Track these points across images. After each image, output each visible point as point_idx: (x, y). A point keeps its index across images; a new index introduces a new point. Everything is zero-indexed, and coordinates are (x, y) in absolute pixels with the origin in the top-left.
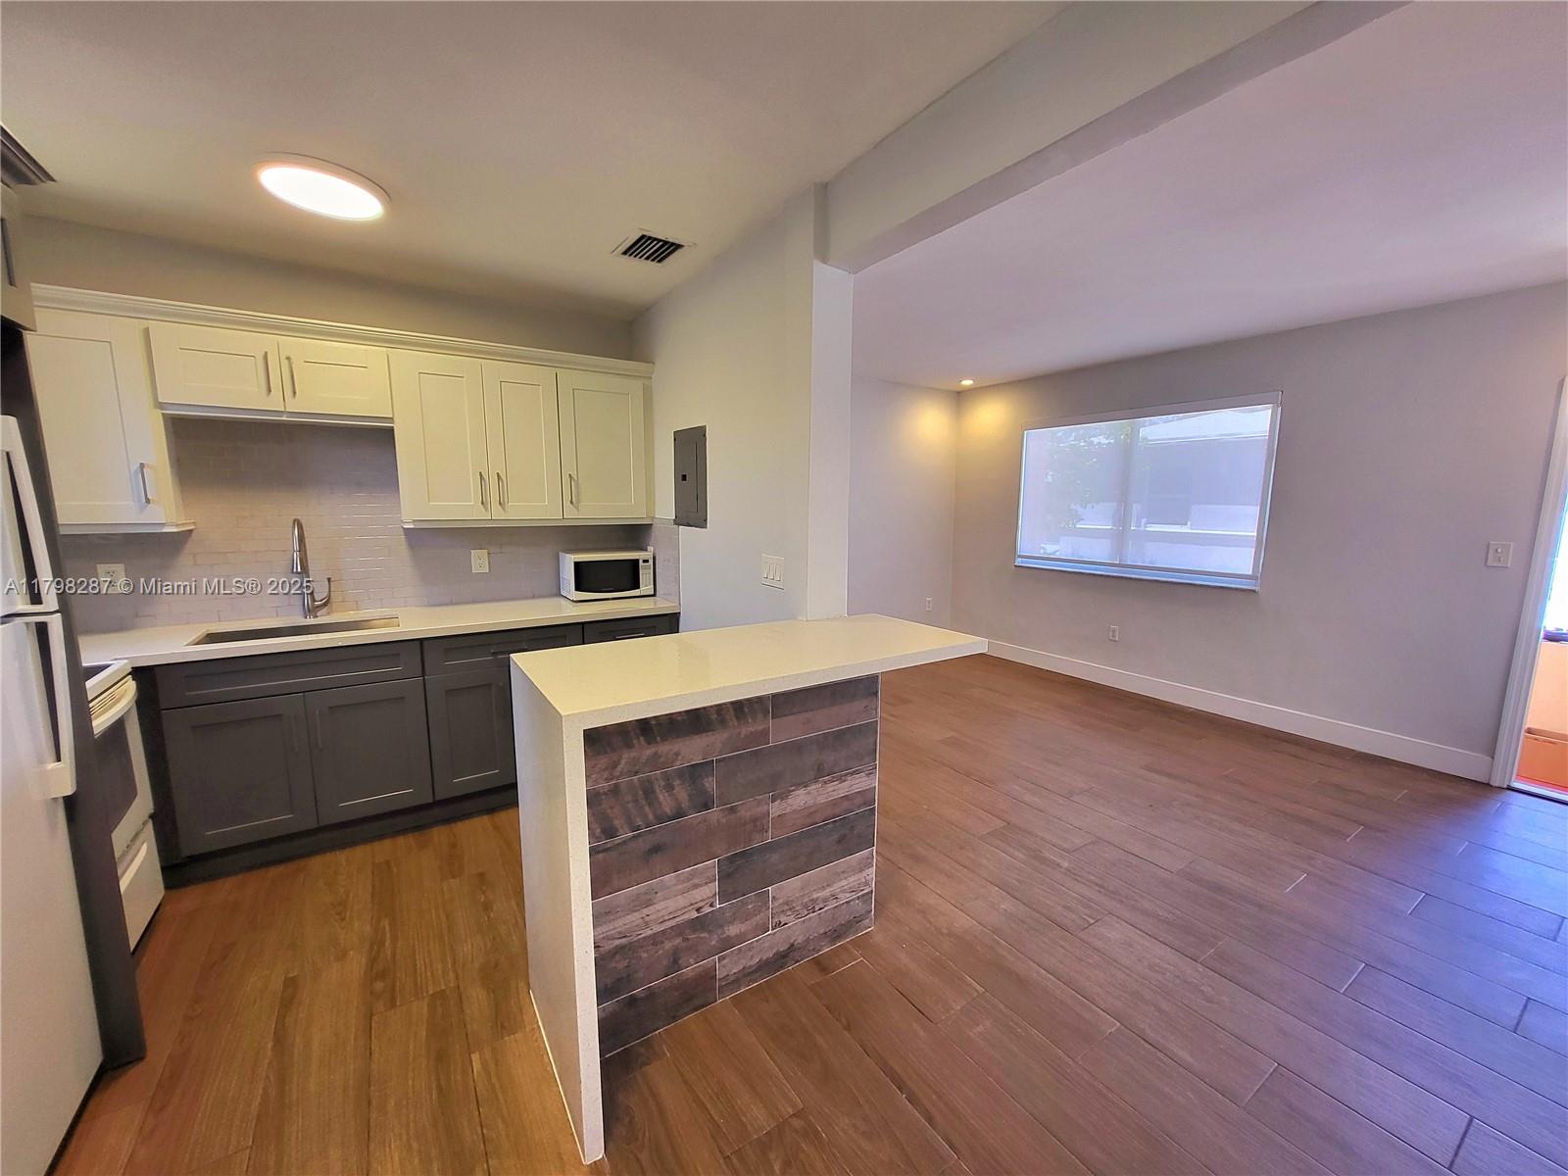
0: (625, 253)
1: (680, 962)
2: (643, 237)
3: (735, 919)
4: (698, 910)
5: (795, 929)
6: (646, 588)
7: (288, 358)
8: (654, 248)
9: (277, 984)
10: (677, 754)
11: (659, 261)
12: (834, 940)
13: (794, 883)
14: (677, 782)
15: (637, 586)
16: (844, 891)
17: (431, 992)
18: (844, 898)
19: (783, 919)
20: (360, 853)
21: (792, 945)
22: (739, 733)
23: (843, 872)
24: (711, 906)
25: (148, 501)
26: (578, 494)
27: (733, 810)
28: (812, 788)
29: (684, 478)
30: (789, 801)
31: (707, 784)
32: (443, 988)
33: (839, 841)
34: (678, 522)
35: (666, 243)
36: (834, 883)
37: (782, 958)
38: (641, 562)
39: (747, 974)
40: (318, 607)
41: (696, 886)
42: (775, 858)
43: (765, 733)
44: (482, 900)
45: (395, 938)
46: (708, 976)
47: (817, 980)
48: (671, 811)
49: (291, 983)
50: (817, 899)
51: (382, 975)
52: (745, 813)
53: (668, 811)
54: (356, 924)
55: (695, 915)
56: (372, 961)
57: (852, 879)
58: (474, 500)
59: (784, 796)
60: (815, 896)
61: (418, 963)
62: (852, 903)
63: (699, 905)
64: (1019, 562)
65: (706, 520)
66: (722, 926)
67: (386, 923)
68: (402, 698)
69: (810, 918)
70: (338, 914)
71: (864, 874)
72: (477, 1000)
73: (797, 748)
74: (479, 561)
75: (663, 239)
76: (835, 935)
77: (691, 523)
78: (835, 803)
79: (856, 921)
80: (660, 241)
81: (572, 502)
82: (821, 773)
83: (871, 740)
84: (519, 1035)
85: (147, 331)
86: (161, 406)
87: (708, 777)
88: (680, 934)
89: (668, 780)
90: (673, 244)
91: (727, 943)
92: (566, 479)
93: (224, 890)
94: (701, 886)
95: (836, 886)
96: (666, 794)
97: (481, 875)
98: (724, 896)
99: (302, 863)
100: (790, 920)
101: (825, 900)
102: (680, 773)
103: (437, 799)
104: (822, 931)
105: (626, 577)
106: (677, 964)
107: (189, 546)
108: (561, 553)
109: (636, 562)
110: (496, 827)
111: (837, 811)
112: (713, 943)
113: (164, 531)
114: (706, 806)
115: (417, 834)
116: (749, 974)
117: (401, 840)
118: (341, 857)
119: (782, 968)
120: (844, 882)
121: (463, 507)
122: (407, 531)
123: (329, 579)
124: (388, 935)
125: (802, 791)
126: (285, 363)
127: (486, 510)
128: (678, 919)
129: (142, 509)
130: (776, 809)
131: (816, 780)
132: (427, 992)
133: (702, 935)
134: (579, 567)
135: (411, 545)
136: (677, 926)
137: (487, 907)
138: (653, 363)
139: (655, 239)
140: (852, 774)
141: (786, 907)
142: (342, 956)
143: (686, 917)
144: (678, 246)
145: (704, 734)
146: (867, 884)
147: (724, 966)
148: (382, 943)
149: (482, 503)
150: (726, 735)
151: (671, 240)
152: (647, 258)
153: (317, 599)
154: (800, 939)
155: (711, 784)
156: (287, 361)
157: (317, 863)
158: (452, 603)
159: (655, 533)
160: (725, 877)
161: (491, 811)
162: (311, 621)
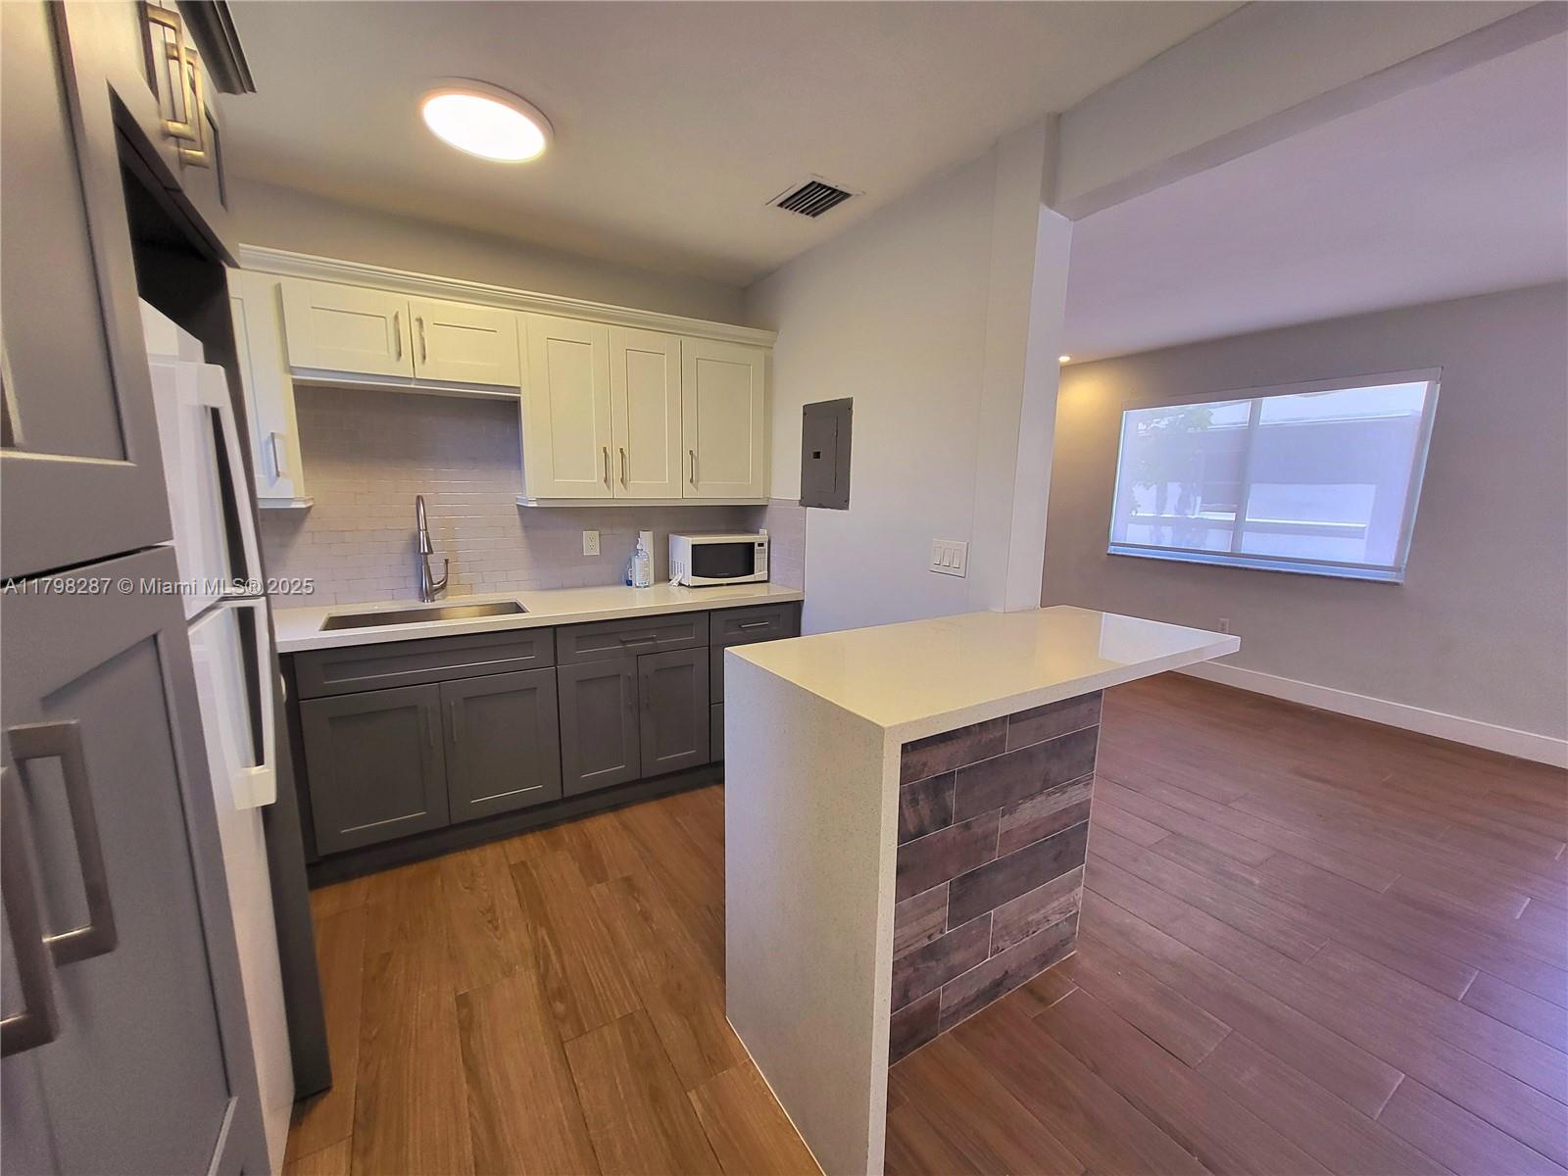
0: (781, 205)
1: (910, 994)
2: (813, 183)
3: (959, 947)
4: (929, 937)
5: (1012, 953)
6: (760, 573)
7: (420, 321)
8: (815, 198)
9: (448, 1001)
10: (925, 765)
11: (814, 216)
12: (1045, 963)
13: (1013, 905)
14: (922, 796)
15: (751, 572)
16: (1053, 913)
17: (618, 1016)
18: (1055, 919)
19: (1001, 944)
20: (490, 853)
21: (1007, 972)
22: (980, 741)
23: (1056, 892)
24: (941, 932)
25: (278, 475)
26: (697, 474)
27: (967, 826)
28: (1039, 799)
29: (817, 455)
30: (1017, 815)
31: (947, 799)
32: (630, 1011)
33: (1055, 859)
34: (805, 502)
35: (834, 191)
36: (1048, 904)
37: (998, 986)
38: (756, 545)
39: (968, 1005)
40: (436, 590)
41: (929, 912)
42: (1000, 877)
43: (1002, 740)
44: (639, 909)
45: (559, 952)
46: (932, 1008)
47: (1040, 1012)
48: (914, 828)
49: (463, 1001)
50: (1031, 922)
51: (560, 994)
52: (977, 830)
53: (912, 830)
54: (512, 934)
55: (927, 942)
56: (543, 979)
57: (1062, 899)
58: (597, 478)
59: (1010, 811)
60: (1030, 919)
61: (593, 981)
62: (1061, 925)
63: (931, 931)
64: (1111, 550)
65: (847, 501)
66: (948, 954)
67: (543, 932)
68: (535, 688)
69: (1024, 943)
70: (490, 922)
71: (1073, 893)
72: (673, 1030)
73: (1028, 756)
74: (590, 542)
75: (833, 186)
76: (1044, 959)
77: (824, 504)
78: (1055, 818)
79: (1064, 942)
80: (830, 188)
81: (691, 481)
82: (1048, 784)
83: (1092, 748)
84: (733, 1071)
85: (278, 289)
86: (291, 370)
87: (949, 790)
88: (912, 964)
89: (914, 794)
90: (842, 192)
91: (951, 973)
92: (687, 455)
93: (361, 891)
94: (934, 910)
95: (1049, 907)
96: (912, 809)
97: (628, 880)
98: (953, 921)
99: (433, 863)
100: (1009, 947)
101: (1039, 923)
102: (925, 786)
103: (565, 796)
104: (1033, 956)
105: (740, 561)
106: (907, 996)
107: (308, 524)
108: (670, 535)
109: (752, 545)
110: (625, 827)
111: (1056, 826)
112: (939, 972)
113: (293, 506)
114: (946, 823)
115: (545, 832)
116: (967, 1005)
117: (531, 839)
118: (474, 857)
119: (996, 997)
120: (1055, 904)
121: (583, 485)
122: (523, 510)
123: (447, 561)
124: (549, 944)
125: (1028, 805)
126: (415, 325)
127: (609, 487)
128: (912, 948)
129: (272, 483)
130: (1003, 824)
131: (1041, 792)
132: (614, 1016)
133: (930, 964)
134: (696, 549)
135: (525, 527)
136: (910, 955)
137: (646, 917)
138: (778, 332)
139: (825, 187)
140: (1074, 784)
141: (1004, 932)
142: (509, 972)
143: (918, 946)
144: (846, 195)
145: (949, 743)
146: (1075, 904)
147: (947, 997)
148: (547, 956)
149: (606, 481)
150: (968, 743)
151: (840, 188)
152: (802, 212)
153: (435, 582)
154: (1014, 966)
155: (951, 798)
156: (417, 323)
157: (451, 862)
158: (563, 588)
159: (769, 517)
160: (956, 900)
161: (615, 808)
162: (428, 605)
